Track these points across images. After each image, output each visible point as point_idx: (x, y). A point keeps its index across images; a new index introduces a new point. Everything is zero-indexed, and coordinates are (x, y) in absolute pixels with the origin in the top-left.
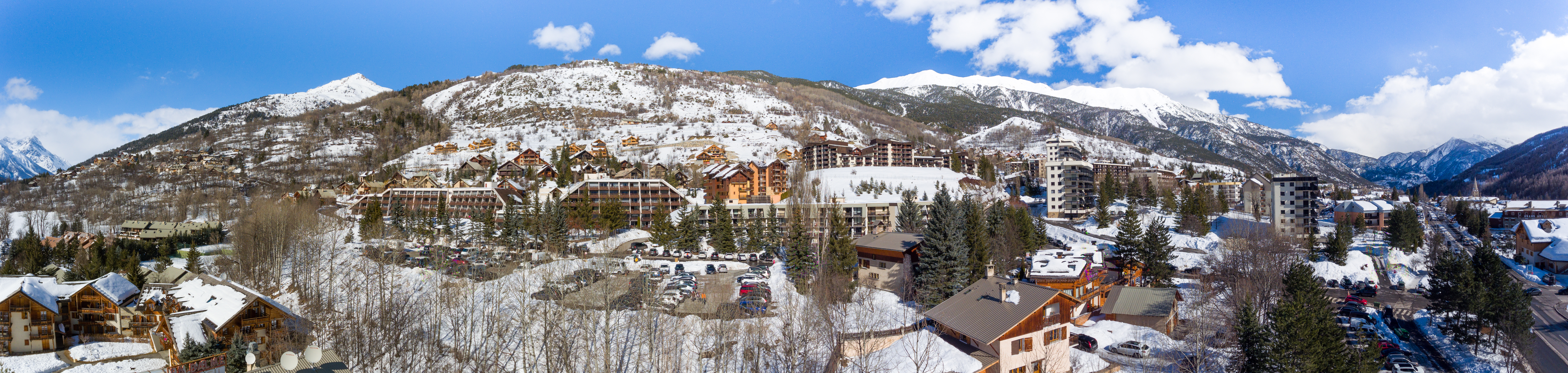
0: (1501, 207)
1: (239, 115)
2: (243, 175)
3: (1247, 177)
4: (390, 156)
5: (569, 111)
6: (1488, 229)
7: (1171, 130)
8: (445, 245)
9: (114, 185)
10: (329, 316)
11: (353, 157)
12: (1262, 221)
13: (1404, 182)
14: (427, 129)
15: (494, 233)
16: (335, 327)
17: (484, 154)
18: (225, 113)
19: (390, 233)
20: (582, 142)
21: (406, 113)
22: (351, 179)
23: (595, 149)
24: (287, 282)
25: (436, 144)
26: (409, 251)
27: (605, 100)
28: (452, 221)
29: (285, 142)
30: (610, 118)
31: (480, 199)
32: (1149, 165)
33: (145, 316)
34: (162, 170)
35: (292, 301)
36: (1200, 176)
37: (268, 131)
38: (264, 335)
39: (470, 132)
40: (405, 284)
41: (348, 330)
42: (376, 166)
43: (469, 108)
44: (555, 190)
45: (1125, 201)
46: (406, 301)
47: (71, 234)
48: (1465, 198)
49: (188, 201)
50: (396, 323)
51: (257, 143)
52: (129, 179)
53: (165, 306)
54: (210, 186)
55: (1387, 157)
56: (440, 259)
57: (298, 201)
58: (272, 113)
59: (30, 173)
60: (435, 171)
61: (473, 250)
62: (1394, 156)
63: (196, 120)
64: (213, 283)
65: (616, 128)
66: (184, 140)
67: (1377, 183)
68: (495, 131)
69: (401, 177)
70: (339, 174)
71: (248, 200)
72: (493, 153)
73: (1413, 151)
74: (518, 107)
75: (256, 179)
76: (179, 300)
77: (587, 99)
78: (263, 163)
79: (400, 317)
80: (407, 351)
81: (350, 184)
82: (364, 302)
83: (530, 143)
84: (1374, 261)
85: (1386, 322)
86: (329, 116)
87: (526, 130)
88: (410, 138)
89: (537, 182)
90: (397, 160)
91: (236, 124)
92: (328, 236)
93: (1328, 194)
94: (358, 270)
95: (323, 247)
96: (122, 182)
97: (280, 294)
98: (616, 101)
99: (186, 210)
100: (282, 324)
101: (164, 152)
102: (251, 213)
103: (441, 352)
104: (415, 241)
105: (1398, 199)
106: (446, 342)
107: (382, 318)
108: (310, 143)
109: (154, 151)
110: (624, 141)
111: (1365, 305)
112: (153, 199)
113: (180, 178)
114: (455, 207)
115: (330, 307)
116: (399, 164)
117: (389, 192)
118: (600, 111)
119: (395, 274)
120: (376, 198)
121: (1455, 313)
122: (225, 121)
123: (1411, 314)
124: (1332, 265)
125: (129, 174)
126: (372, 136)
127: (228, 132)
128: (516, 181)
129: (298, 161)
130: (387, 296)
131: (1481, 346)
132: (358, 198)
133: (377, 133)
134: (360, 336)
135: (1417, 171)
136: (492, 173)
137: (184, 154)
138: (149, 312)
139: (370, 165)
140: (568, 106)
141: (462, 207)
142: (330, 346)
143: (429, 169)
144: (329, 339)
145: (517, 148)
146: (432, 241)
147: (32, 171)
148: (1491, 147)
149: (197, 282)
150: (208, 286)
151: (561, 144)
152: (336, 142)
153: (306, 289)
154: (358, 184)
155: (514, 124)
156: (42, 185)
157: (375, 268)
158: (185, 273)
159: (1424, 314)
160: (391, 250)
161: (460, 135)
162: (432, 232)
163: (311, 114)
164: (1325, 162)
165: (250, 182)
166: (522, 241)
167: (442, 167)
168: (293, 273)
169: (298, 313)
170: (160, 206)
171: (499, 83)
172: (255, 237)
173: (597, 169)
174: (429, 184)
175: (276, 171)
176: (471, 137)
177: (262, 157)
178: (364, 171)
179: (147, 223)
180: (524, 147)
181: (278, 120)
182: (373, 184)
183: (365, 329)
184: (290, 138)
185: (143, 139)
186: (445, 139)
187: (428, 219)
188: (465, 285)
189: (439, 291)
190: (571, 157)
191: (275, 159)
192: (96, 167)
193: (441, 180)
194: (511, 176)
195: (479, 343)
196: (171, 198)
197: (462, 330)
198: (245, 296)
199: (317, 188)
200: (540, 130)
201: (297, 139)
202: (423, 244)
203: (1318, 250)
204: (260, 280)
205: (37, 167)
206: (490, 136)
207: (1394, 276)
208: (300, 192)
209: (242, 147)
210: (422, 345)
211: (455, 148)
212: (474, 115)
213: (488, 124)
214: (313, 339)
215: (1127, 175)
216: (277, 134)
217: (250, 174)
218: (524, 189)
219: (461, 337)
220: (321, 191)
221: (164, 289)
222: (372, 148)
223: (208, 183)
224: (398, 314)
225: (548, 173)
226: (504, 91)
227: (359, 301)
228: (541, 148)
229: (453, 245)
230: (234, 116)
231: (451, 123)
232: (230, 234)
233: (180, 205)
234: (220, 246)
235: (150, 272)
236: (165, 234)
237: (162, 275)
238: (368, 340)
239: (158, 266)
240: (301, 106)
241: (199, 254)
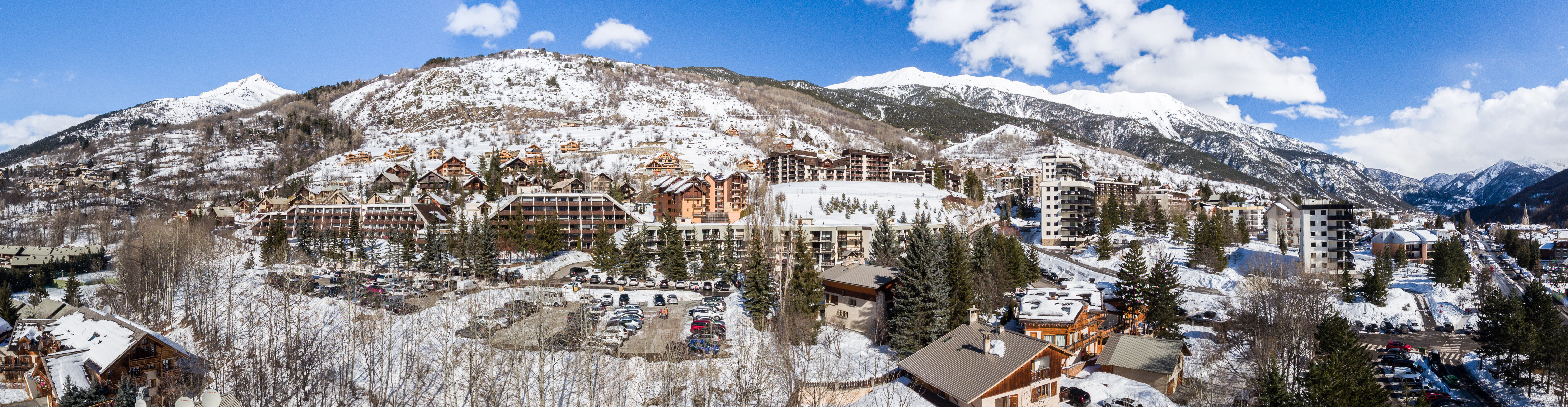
0: (1553, 237)
1: (123, 122)
2: (128, 191)
3: (1271, 199)
4: (295, 168)
5: (499, 110)
6: (1539, 261)
7: (1185, 141)
8: (358, 271)
10: (228, 354)
11: (253, 170)
12: (1289, 253)
13: (1450, 207)
14: (336, 136)
15: (414, 257)
16: (234, 368)
17: (401, 164)
18: (106, 119)
19: (296, 258)
20: (514, 147)
21: (313, 118)
22: (251, 195)
23: (529, 156)
24: (179, 315)
25: (347, 154)
26: (317, 278)
27: (541, 98)
28: (367, 243)
29: (175, 153)
30: (547, 119)
31: (398, 217)
32: (1159, 184)
33: (19, 358)
34: (35, 187)
35: (186, 337)
36: (1218, 197)
37: (156, 140)
38: (155, 378)
39: (386, 138)
40: (314, 317)
41: (249, 370)
42: (279, 180)
43: (383, 110)
44: (484, 205)
45: (1130, 228)
46: (315, 336)
48: (1514, 227)
49: (65, 222)
50: (303, 362)
51: (143, 154)
53: (41, 345)
54: (90, 205)
55: (1430, 178)
56: (353, 288)
57: (190, 221)
58: (160, 120)
60: (347, 185)
61: (391, 276)
62: (1438, 177)
63: (73, 129)
64: (96, 318)
65: (554, 131)
66: (60, 152)
67: (1420, 207)
68: (414, 137)
69: (308, 192)
70: (237, 189)
71: (133, 220)
72: (412, 162)
73: (1459, 173)
74: (439, 108)
75: (142, 196)
76: (57, 339)
77: (520, 97)
78: (150, 177)
79: (308, 355)
80: (317, 393)
81: (250, 200)
82: (267, 338)
83: (455, 149)
84: (1417, 299)
85: (1433, 370)
86: (225, 123)
87: (450, 135)
88: (318, 147)
89: (464, 195)
90: (302, 172)
91: (119, 133)
92: (225, 263)
93: (1365, 222)
94: (260, 301)
95: (220, 274)
97: (172, 329)
98: (554, 98)
99: (63, 232)
100: (175, 364)
101: (37, 166)
102: (138, 235)
103: (354, 395)
104: (324, 266)
105: (1442, 227)
106: (360, 384)
107: (288, 356)
108: (203, 154)
109: (26, 165)
110: (563, 147)
111: (1408, 351)
112: (25, 220)
113: (55, 196)
114: (370, 227)
115: (229, 345)
116: (305, 177)
117: (294, 210)
118: (535, 111)
119: (302, 305)
120: (279, 216)
121: (1506, 355)
122: (107, 129)
123: (1460, 358)
124: (1370, 306)
126: (274, 146)
127: (109, 142)
128: (439, 194)
129: (190, 175)
130: (294, 331)
131: (1534, 388)
132: (259, 216)
133: (279, 142)
134: (263, 377)
135: (1463, 195)
136: (412, 185)
137: (60, 168)
138: (23, 352)
139: (272, 178)
140: (498, 105)
141: (377, 226)
142: (230, 390)
143: (340, 182)
144: (228, 381)
145: (440, 156)
146: (344, 267)
148: (1542, 170)
149: (78, 317)
150: (89, 322)
151: (490, 149)
152: (233, 152)
153: (201, 324)
154: (259, 200)
155: (436, 127)
157: (278, 298)
158: (64, 305)
159: (1474, 357)
160: (298, 277)
161: (374, 142)
162: (344, 256)
163: (204, 121)
164: (1362, 183)
165: (136, 199)
166: (446, 266)
167: (354, 180)
168: (186, 305)
169: (192, 351)
170: (34, 228)
171: (416, 82)
172: (142, 263)
173: (531, 180)
174: (339, 200)
175: (165, 187)
176: (387, 145)
177: (148, 170)
178: (265, 185)
179: (19, 248)
180: (448, 155)
181: (166, 127)
182: (277, 200)
183: (269, 369)
184: (180, 148)
185: (13, 151)
186: (357, 148)
187: (339, 240)
188: (381, 317)
189: (352, 324)
190: (502, 166)
191: (164, 172)
193: (354, 195)
194: (434, 189)
195: (397, 385)
196: (46, 219)
197: (378, 369)
198: (132, 333)
199: (213, 205)
200: (466, 134)
201: (189, 149)
202: (333, 270)
203: (1355, 289)
204: (149, 313)
206: (409, 143)
207: (1439, 316)
208: (193, 211)
209: (126, 159)
210: (333, 387)
211: (369, 157)
212: (389, 119)
213: (405, 129)
214: (210, 381)
215: (1134, 196)
216: (166, 144)
217: (135, 190)
218: (448, 203)
219: (377, 378)
220: (216, 209)
221: (39, 326)
222: (274, 160)
223: (88, 201)
224: (306, 351)
225: (475, 185)
226: (423, 89)
227: (262, 337)
228: (467, 155)
229: (368, 271)
230: (117, 123)
231: (364, 130)
232: (114, 259)
233: (55, 226)
234: (103, 274)
235: (23, 305)
236: (39, 261)
237: (36, 308)
238: (272, 382)
239: (32, 297)
240: (193, 112)
241: (78, 284)
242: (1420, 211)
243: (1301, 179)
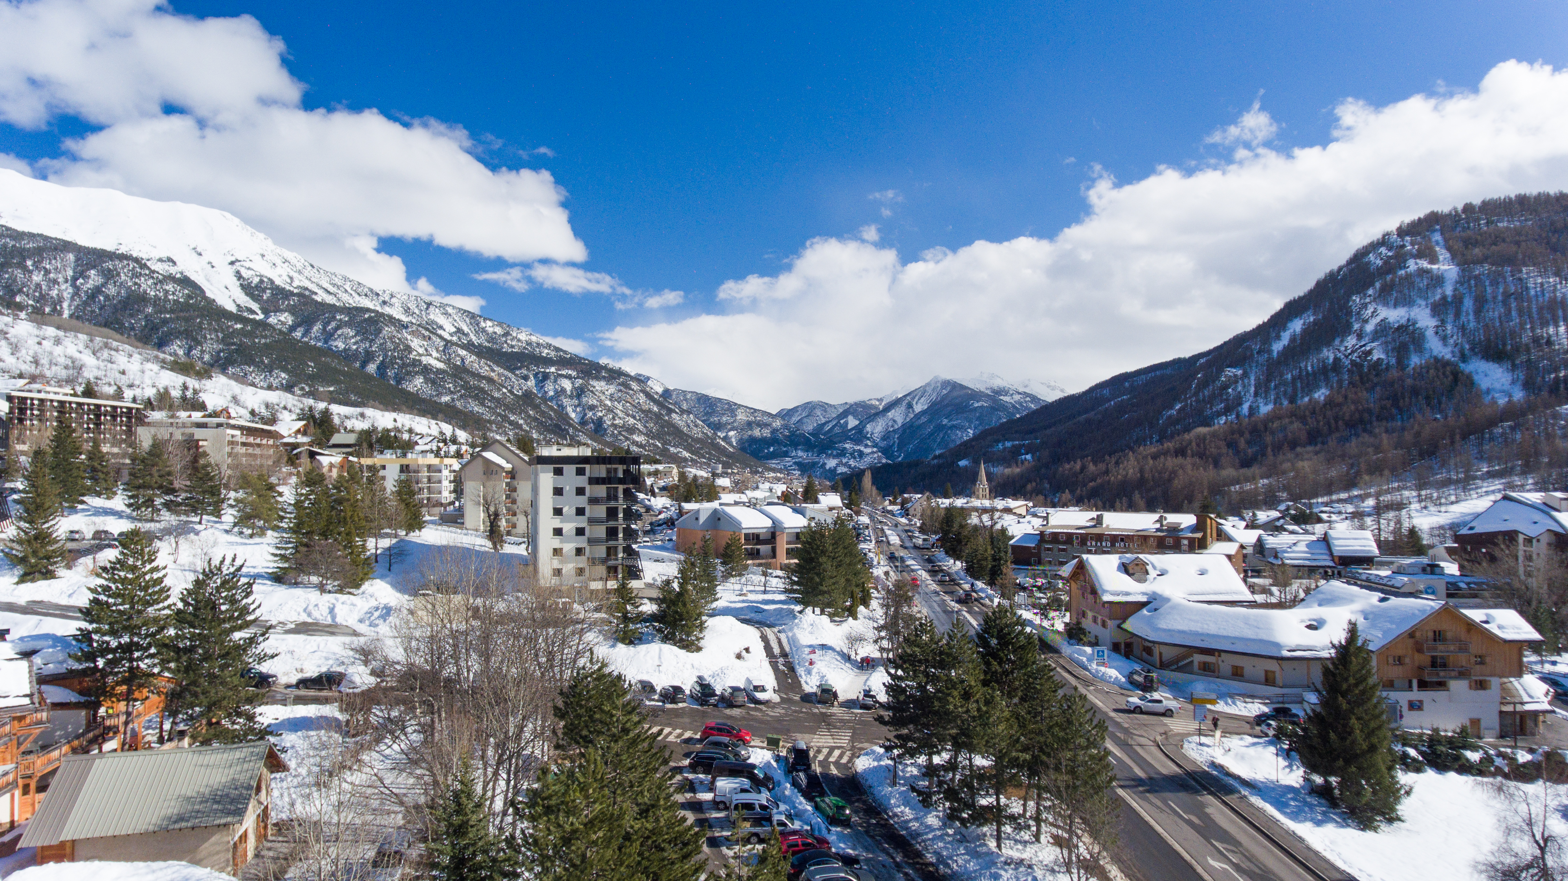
0: (1037, 522)
3: (473, 445)
6: (1008, 569)
7: (272, 320)
12: (508, 549)
13: (831, 463)
32: (202, 407)
36: (351, 439)
45: (119, 502)
48: (960, 502)
55: (795, 410)
62: (810, 408)
67: (773, 463)
73: (851, 400)
84: (764, 638)
85: (795, 784)
93: (663, 489)
105: (816, 501)
111: (745, 743)
121: (946, 756)
123: (850, 760)
124: (670, 651)
131: (1008, 829)
135: (858, 442)
159: (879, 758)
164: (658, 416)
203: (642, 618)
207: (809, 672)
215: (130, 432)
242: (774, 470)
243: (536, 407)
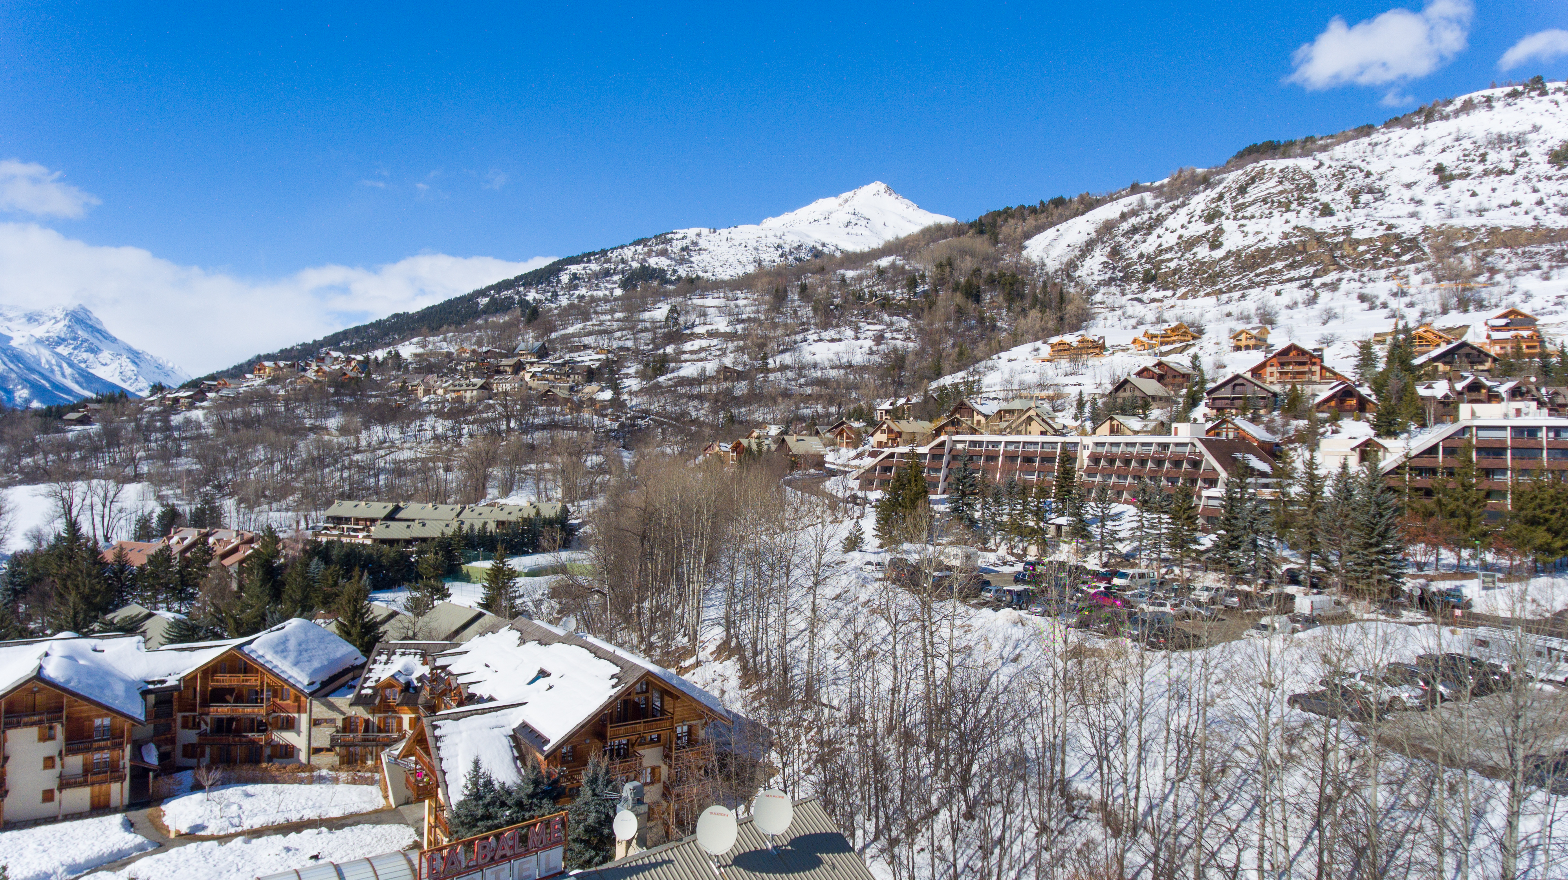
1: (607, 273)
2: (617, 403)
4: (948, 365)
5: (1414, 239)
8: (1073, 561)
9: (308, 422)
10: (809, 714)
11: (863, 368)
14: (1033, 307)
15: (1195, 541)
17: (1172, 359)
18: (573, 268)
19: (944, 531)
21: (986, 271)
22: (858, 414)
23: (1498, 335)
24: (713, 635)
25: (1055, 339)
26: (989, 571)
28: (1091, 509)
29: (711, 335)
31: (1160, 461)
33: (374, 718)
34: (427, 392)
35: (725, 679)
37: (673, 310)
38: (659, 763)
39: (1138, 309)
40: (982, 645)
41: (851, 748)
42: (915, 387)
43: (1134, 255)
44: (1367, 443)
46: (985, 682)
47: (191, 535)
49: (491, 459)
50: (962, 735)
52: (346, 409)
53: (425, 694)
54: (543, 427)
56: (1061, 595)
57: (739, 461)
58: (682, 272)
59: (69, 391)
60: (1051, 399)
61: (1142, 574)
63: (506, 284)
64: (545, 640)
66: (479, 328)
68: (1200, 306)
69: (971, 412)
70: (831, 403)
71: (627, 457)
72: (1195, 358)
74: (1263, 246)
75: (646, 413)
76: (462, 679)
77: (1467, 204)
78: (661, 379)
79: (970, 720)
80: (991, 804)
81: (855, 425)
82: (886, 684)
87: (1285, 299)
88: (995, 327)
89: (1315, 424)
90: (964, 373)
91: (600, 294)
92: (806, 536)
94: (874, 611)
95: (796, 560)
96: (328, 415)
97: (697, 663)
99: (486, 477)
100: (702, 734)
101: (431, 354)
102: (636, 485)
104: (1003, 550)
106: (1081, 787)
107: (929, 723)
108: (767, 337)
109: (408, 350)
112: (406, 455)
113: (471, 410)
114: (1098, 478)
115: (811, 696)
116: (966, 383)
117: (942, 443)
119: (959, 621)
120: (913, 454)
122: (576, 287)
125: (347, 400)
126: (907, 323)
127: (582, 310)
128: (1255, 420)
129: (740, 375)
130: (941, 672)
132: (874, 454)
133: (918, 316)
134: (880, 765)
136: (1193, 401)
137: (480, 358)
138: (385, 706)
139: (901, 383)
140: (1410, 227)
141: (1114, 479)
143: (1037, 393)
144: (808, 771)
146: (1044, 552)
147: (76, 388)
149: (506, 637)
150: (531, 647)
151: (1387, 326)
152: (826, 335)
153: (756, 654)
154: (874, 425)
155: (1252, 286)
156: (106, 422)
157: (911, 609)
158: (480, 615)
161: (1113, 316)
162: (1043, 531)
163: (769, 273)
165: (633, 418)
166: (1270, 564)
167: (1068, 390)
168: (727, 617)
169: (737, 707)
170: (424, 469)
171: (1213, 194)
172: (644, 537)
173: (1503, 388)
174: (1036, 427)
175: (691, 397)
177: (660, 365)
178: (887, 396)
179: (391, 506)
180: (1279, 342)
181: (695, 285)
182: (908, 426)
183: (891, 749)
184: (722, 325)
185: (379, 323)
186: (1075, 328)
187: (1032, 502)
188: (1120, 653)
189: (1060, 663)
190: (1418, 361)
191: (689, 370)
192: (259, 381)
193: (1065, 419)
194: (1243, 409)
196: (450, 452)
198: (617, 669)
199: (785, 432)
200: (1325, 296)
201: (740, 328)
202: (1020, 557)
205: (88, 379)
206: (1189, 318)
208: (744, 442)
209: (615, 344)
210: (1025, 792)
211: (1099, 347)
212: (1147, 272)
213: (1182, 290)
214: (770, 770)
216: (693, 317)
217: (632, 402)
218: (1278, 440)
220: (790, 440)
221: (425, 655)
222: (905, 350)
223: (536, 421)
225: (1346, 402)
226: (1227, 209)
227: (876, 683)
228: (1326, 343)
229: (1093, 562)
230: (596, 275)
231: (1091, 292)
232: (587, 529)
233: (469, 466)
234: (564, 555)
235: (393, 615)
236: (433, 531)
237: (421, 621)
238: (897, 776)
239: (415, 600)
240: (747, 257)
241: (513, 574)
